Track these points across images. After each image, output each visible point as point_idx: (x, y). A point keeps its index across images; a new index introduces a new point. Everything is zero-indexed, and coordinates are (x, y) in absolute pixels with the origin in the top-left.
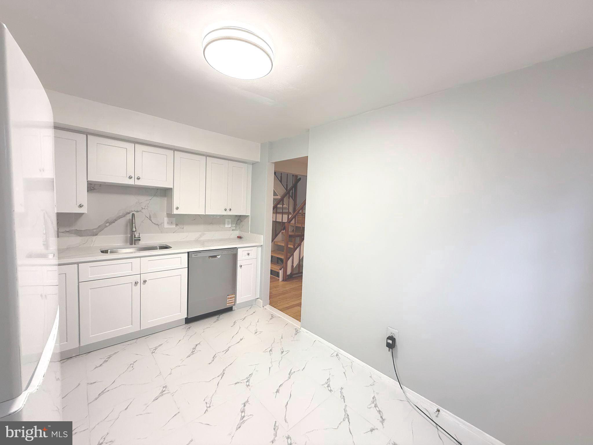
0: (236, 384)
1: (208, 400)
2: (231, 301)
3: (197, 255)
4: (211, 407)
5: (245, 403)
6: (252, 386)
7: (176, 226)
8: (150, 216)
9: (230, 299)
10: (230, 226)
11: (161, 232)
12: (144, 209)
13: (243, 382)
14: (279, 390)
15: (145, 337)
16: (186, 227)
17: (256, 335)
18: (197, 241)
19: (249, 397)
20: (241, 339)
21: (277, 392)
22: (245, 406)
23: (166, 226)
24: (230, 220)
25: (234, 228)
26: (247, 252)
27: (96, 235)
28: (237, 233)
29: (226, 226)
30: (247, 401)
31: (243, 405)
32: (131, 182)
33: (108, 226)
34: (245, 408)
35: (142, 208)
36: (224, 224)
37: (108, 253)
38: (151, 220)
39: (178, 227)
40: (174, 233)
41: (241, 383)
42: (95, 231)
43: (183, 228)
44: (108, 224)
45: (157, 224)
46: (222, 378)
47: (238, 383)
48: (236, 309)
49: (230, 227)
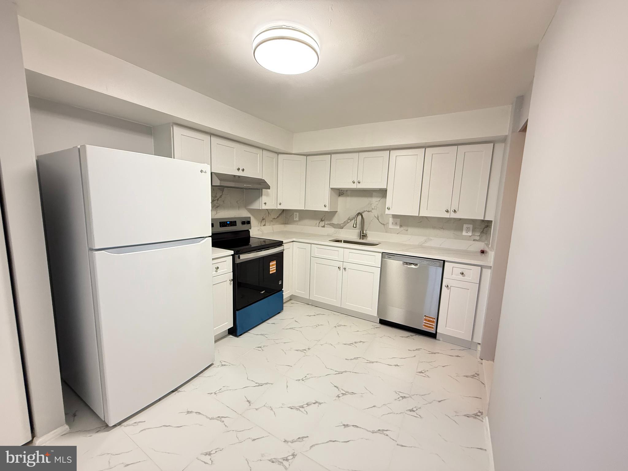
0: (335, 387)
1: (308, 376)
2: (429, 325)
3: (390, 257)
4: (304, 381)
5: (317, 402)
6: (339, 400)
7: (400, 227)
8: (378, 216)
9: (428, 321)
10: (470, 234)
11: (386, 232)
12: (374, 209)
13: (340, 391)
14: (348, 427)
15: (347, 316)
16: (410, 230)
17: (416, 374)
18: (421, 247)
19: (325, 403)
20: (397, 364)
21: (345, 425)
22: (314, 403)
23: (391, 226)
24: (471, 226)
25: (478, 238)
26: (461, 271)
27: (342, 228)
28: (481, 245)
29: (464, 233)
30: (320, 404)
31: (315, 402)
32: (354, 186)
33: (349, 222)
34: (312, 404)
35: (372, 209)
36: (461, 230)
37: (342, 242)
38: (378, 220)
39: (402, 228)
40: (398, 234)
41: (339, 390)
42: (342, 225)
43: (407, 230)
44: (349, 221)
45: (383, 224)
46: (336, 374)
47: (337, 388)
48: (441, 339)
49: (470, 236)
